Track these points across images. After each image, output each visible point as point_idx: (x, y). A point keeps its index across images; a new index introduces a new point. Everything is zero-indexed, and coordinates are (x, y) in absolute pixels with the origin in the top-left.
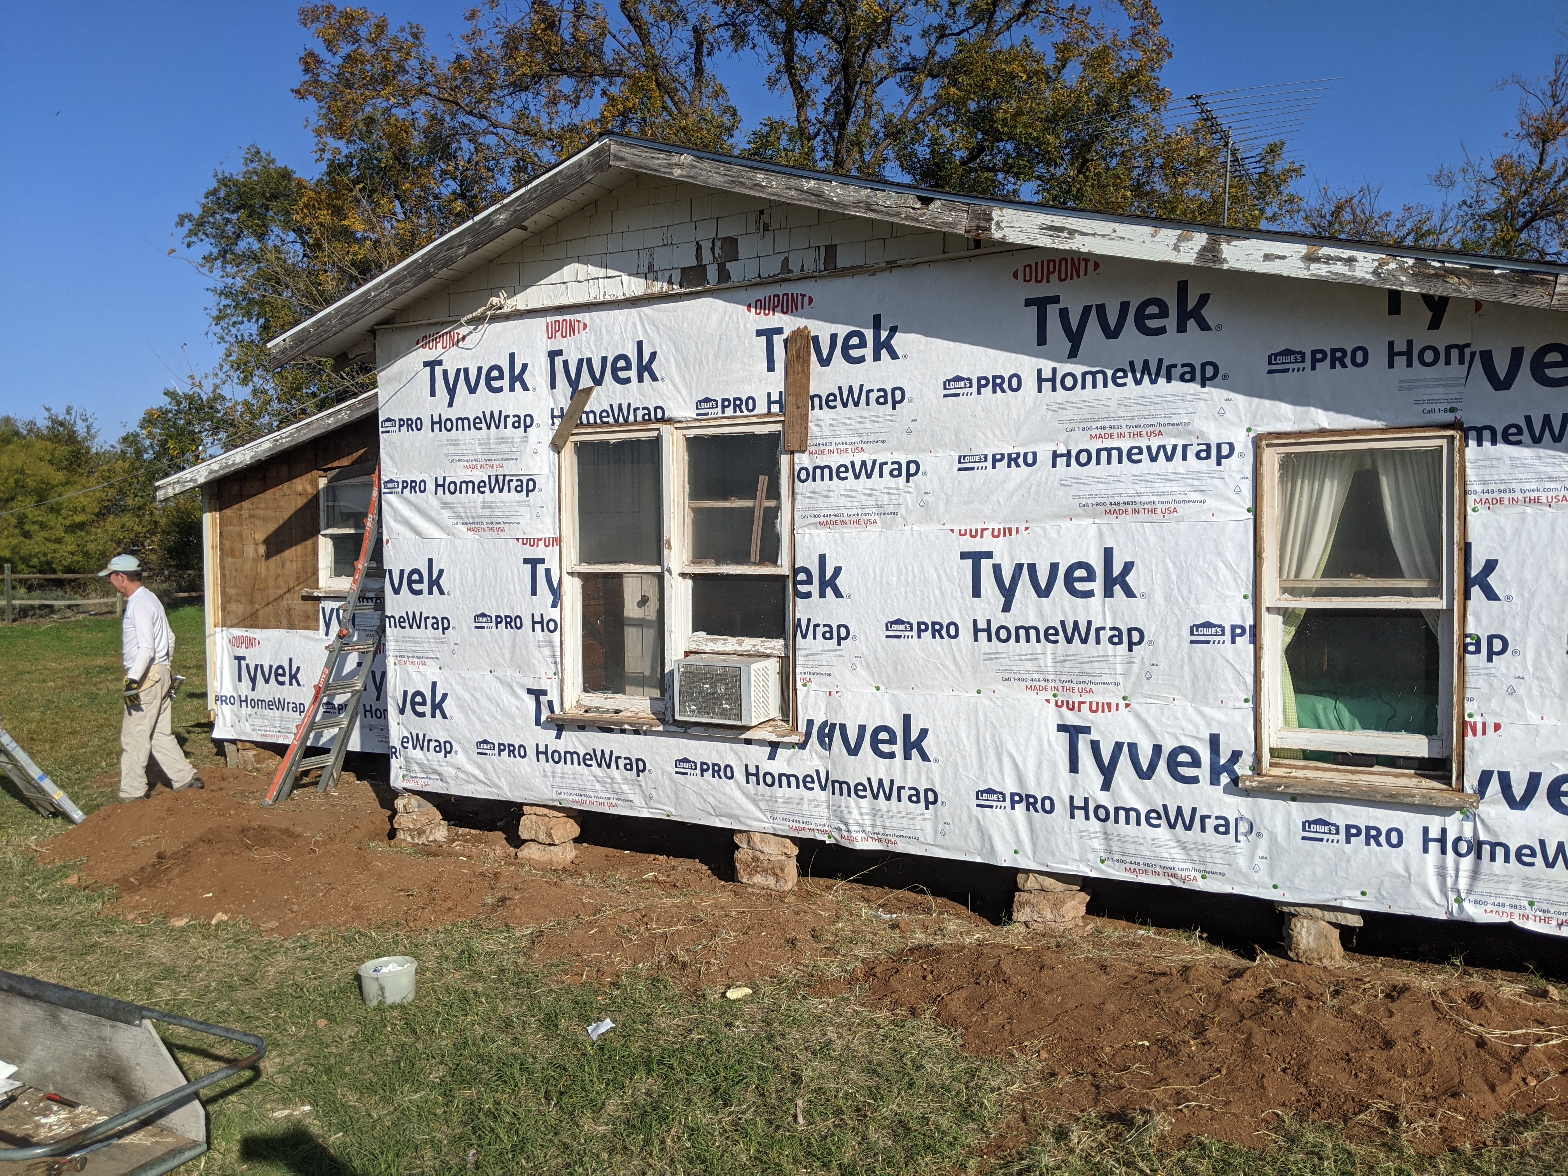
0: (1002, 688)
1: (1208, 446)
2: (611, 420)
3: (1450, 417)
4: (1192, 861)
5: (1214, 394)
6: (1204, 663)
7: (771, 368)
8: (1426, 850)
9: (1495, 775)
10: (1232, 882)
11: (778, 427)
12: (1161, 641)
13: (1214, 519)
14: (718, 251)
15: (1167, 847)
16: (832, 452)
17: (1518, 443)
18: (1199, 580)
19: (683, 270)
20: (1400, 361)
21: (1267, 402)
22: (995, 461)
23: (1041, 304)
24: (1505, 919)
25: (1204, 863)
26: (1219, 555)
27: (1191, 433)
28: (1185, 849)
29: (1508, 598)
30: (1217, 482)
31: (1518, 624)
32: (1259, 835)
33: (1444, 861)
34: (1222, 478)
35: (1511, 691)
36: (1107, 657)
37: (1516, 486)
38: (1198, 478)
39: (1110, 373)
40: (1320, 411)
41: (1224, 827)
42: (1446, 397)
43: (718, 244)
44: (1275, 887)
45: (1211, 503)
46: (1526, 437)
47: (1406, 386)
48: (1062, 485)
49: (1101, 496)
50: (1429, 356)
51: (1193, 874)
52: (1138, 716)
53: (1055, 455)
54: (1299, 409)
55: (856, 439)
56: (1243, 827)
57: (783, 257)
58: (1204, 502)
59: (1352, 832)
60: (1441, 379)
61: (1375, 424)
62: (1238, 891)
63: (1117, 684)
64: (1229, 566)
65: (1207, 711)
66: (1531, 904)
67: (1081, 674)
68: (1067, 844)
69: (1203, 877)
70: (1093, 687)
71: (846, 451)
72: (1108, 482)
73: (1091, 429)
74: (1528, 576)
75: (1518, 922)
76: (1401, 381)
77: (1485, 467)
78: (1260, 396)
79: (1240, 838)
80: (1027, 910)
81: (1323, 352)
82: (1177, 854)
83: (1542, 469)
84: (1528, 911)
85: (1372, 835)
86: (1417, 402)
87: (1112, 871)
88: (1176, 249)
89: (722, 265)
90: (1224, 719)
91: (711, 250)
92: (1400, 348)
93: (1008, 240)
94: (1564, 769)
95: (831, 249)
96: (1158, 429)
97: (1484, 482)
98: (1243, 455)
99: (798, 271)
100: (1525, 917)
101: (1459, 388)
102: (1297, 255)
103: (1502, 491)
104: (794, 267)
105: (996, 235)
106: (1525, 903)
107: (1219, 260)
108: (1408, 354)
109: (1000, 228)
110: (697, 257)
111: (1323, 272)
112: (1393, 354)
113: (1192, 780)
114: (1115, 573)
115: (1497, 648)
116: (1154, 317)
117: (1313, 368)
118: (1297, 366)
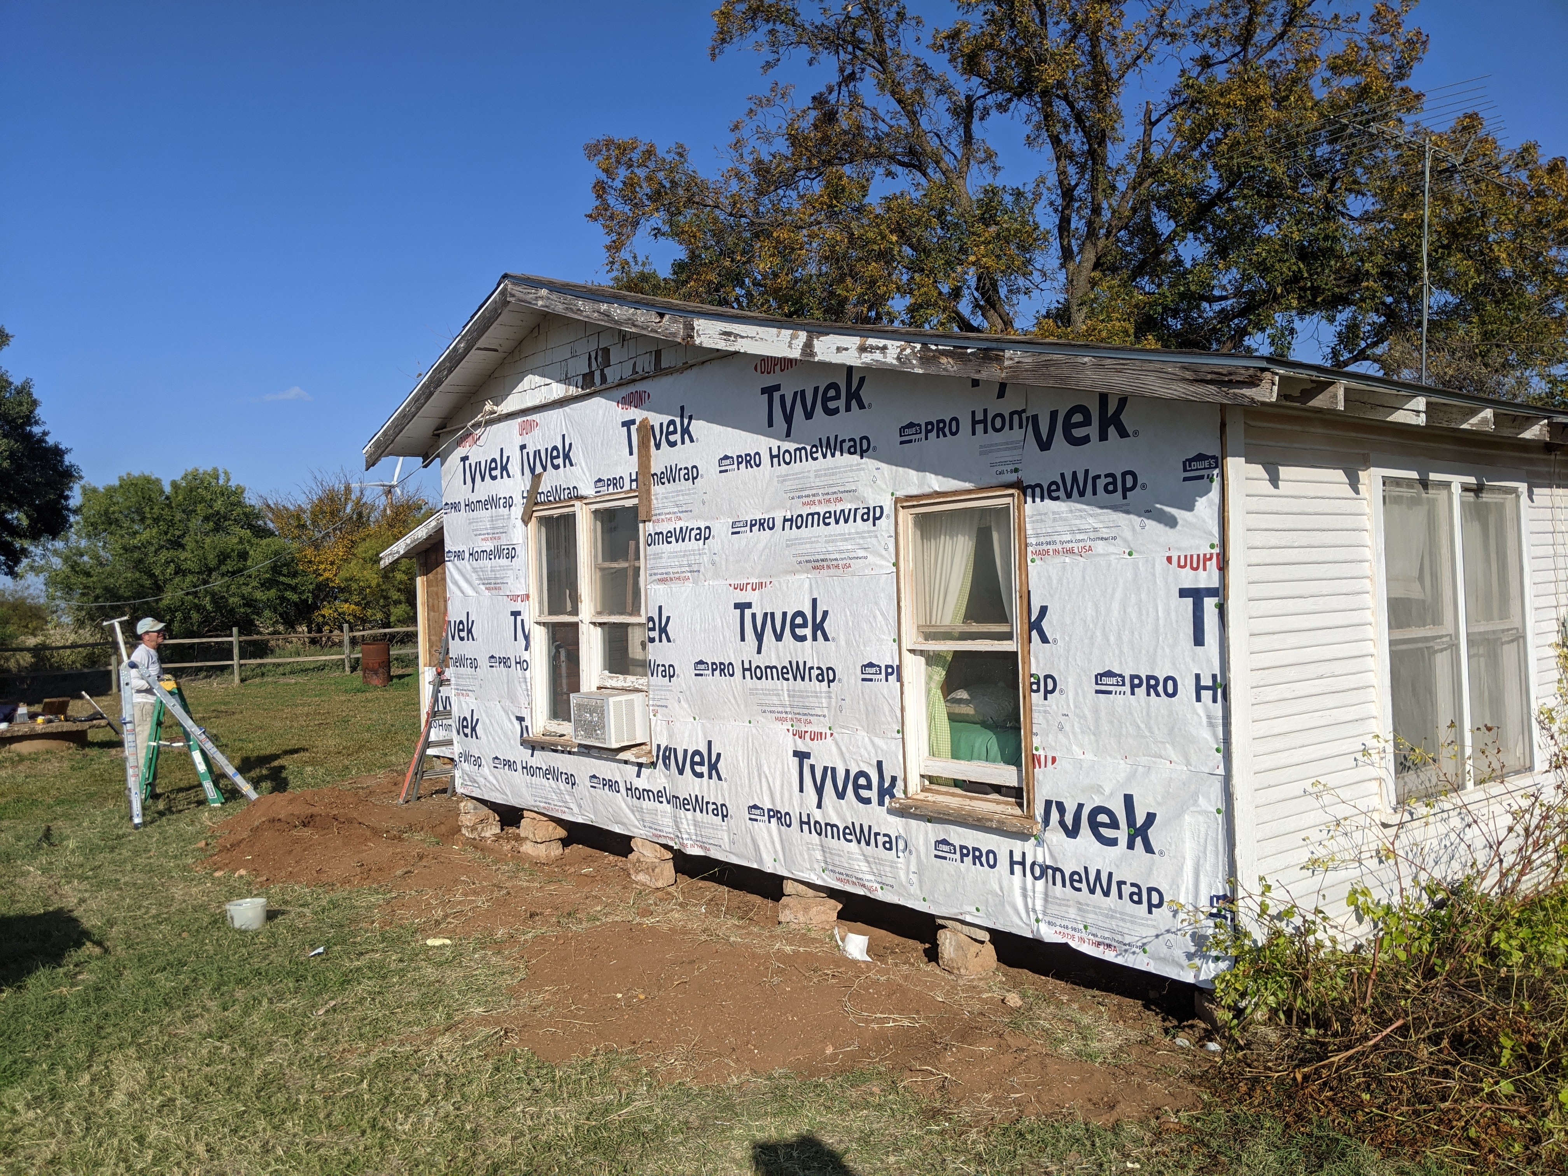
0: (761, 717)
1: (868, 509)
2: (551, 498)
3: (1013, 477)
4: (874, 874)
5: (869, 463)
6: (870, 698)
7: (631, 453)
8: (1012, 872)
9: (1054, 804)
10: (900, 894)
11: (635, 501)
12: (845, 680)
13: (873, 572)
14: (599, 359)
15: (858, 860)
16: (663, 520)
17: (1057, 499)
18: (865, 626)
19: (584, 375)
20: (980, 428)
21: (901, 469)
22: (752, 526)
23: (769, 391)
24: (1063, 941)
25: (880, 875)
26: (876, 604)
27: (858, 498)
28: (868, 862)
29: (1055, 641)
30: (874, 540)
31: (1062, 665)
32: (910, 852)
33: (1024, 883)
34: (876, 537)
35: (1061, 729)
36: (816, 692)
37: (1057, 538)
38: (863, 538)
39: (808, 448)
40: (933, 476)
41: (889, 845)
42: (1010, 459)
43: (600, 353)
44: (924, 900)
45: (871, 559)
46: (1061, 493)
47: (985, 451)
48: (787, 546)
49: (807, 554)
50: (998, 423)
51: (875, 885)
52: (837, 744)
53: (785, 520)
54: (921, 474)
55: (676, 510)
56: (901, 846)
57: (632, 361)
58: (866, 558)
59: (964, 852)
60: (1007, 443)
61: (968, 485)
62: (902, 902)
63: (824, 716)
64: (882, 614)
65: (876, 740)
66: (1086, 927)
67: (804, 707)
68: (801, 855)
69: (882, 888)
70: (812, 718)
71: (670, 519)
72: (812, 543)
73: (802, 497)
74: (1068, 621)
75: (1073, 944)
76: (981, 447)
77: (1037, 521)
78: (896, 465)
79: (900, 854)
80: (787, 912)
81: (931, 423)
82: (864, 867)
83: (1073, 522)
84: (1084, 935)
85: (976, 856)
86: (992, 465)
87: (829, 880)
88: (790, 346)
89: (602, 371)
90: (885, 747)
91: (596, 359)
92: (979, 416)
93: (704, 345)
94: (1098, 802)
95: (658, 354)
96: (840, 495)
97: (1037, 535)
98: (888, 517)
99: (641, 373)
100: (1082, 940)
101: (1019, 451)
102: (855, 347)
103: (1048, 543)
104: (639, 369)
105: (697, 342)
106: (1081, 927)
107: (812, 354)
108: (984, 421)
109: (699, 335)
110: (590, 365)
111: (868, 360)
112: (974, 423)
113: (867, 801)
114: (818, 620)
115: (1050, 688)
116: (833, 399)
117: (926, 439)
118: (917, 437)
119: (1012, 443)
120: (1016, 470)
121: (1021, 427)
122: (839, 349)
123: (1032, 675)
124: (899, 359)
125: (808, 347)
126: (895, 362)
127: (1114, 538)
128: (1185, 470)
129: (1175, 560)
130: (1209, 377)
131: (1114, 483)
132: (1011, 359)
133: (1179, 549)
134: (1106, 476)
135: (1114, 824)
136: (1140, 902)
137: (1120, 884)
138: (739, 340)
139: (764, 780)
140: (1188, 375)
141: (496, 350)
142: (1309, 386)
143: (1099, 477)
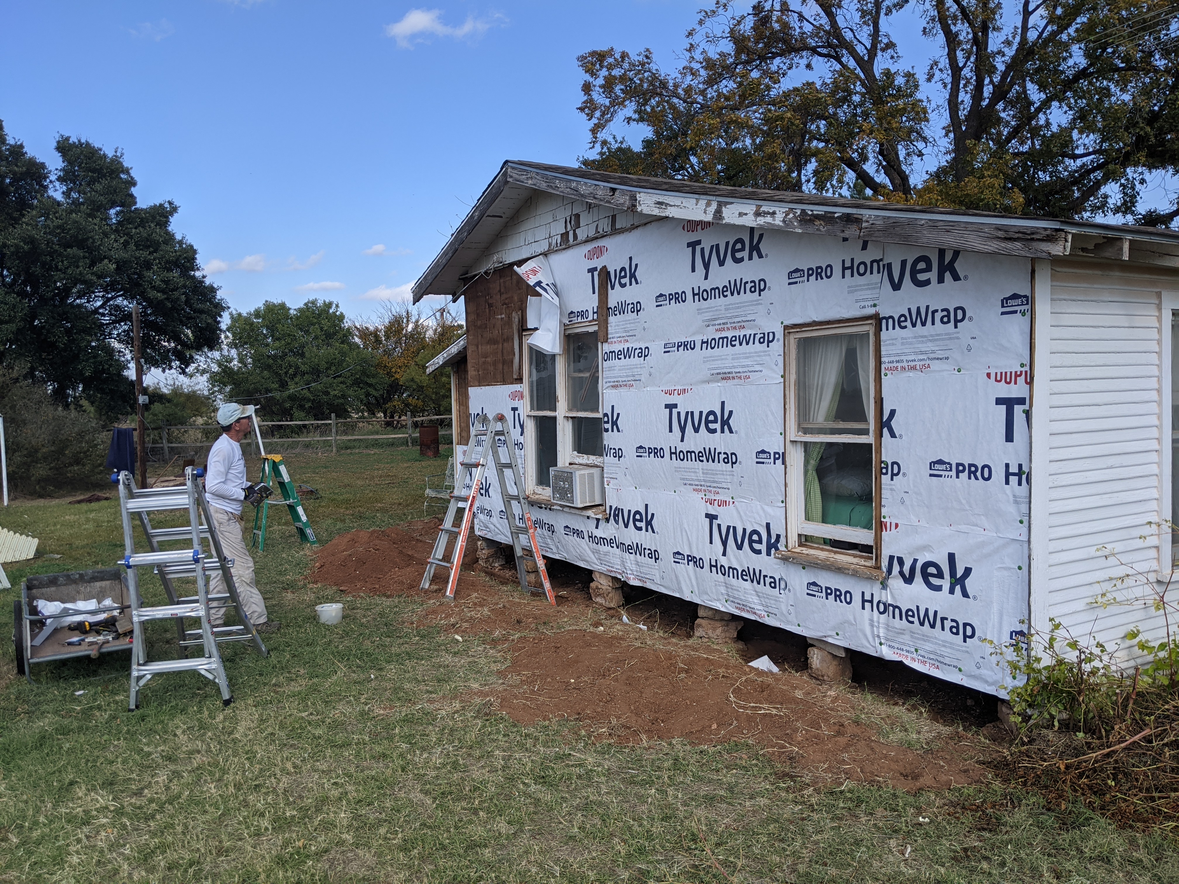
0: (683, 488)
3: (872, 311)
4: (763, 605)
5: (765, 300)
6: (762, 477)
7: (594, 293)
8: (863, 608)
9: (896, 559)
10: (781, 621)
11: (596, 328)
12: (744, 462)
13: (766, 382)
14: (573, 223)
15: (751, 594)
16: (615, 342)
17: (905, 328)
18: (759, 422)
19: (562, 234)
20: (848, 272)
22: (679, 346)
23: (693, 245)
24: (899, 659)
25: (768, 607)
26: (768, 405)
27: (756, 326)
28: (759, 596)
29: (901, 436)
30: (767, 358)
31: (905, 455)
32: (789, 590)
33: (872, 616)
34: (769, 355)
35: (903, 502)
36: (723, 471)
37: (904, 358)
38: (759, 356)
39: (721, 288)
40: (812, 309)
41: (774, 585)
42: (870, 296)
43: (573, 218)
44: (799, 625)
45: (765, 372)
46: (908, 324)
47: (852, 290)
48: (704, 362)
50: (862, 269)
51: (763, 613)
52: (737, 509)
53: (703, 343)
55: (624, 335)
56: (783, 585)
57: (595, 224)
58: (761, 371)
59: (829, 592)
60: (868, 285)
62: (783, 626)
63: (728, 489)
64: (773, 414)
65: (766, 508)
66: (916, 650)
67: (714, 482)
68: (711, 589)
69: (769, 616)
70: (719, 490)
71: (621, 342)
72: (722, 359)
73: (715, 325)
74: (911, 421)
75: (907, 662)
76: (849, 287)
77: (890, 344)
79: (782, 591)
80: (700, 629)
81: (812, 269)
82: (756, 600)
83: (916, 346)
84: (915, 656)
85: (838, 595)
86: (857, 301)
87: (730, 608)
88: (705, 212)
89: (574, 231)
90: (772, 513)
91: (570, 222)
92: (848, 264)
93: (644, 212)
94: (928, 557)
95: (614, 217)
96: (742, 324)
97: (889, 355)
98: (778, 340)
99: (601, 232)
100: (913, 659)
101: (878, 291)
102: (752, 212)
103: (898, 362)
104: (600, 230)
105: (639, 210)
106: (913, 650)
107: (721, 218)
108: (851, 268)
109: (640, 205)
110: (566, 227)
111: (762, 223)
112: (844, 269)
113: (759, 552)
114: (726, 417)
115: (895, 471)
116: (739, 250)
117: (808, 281)
118: (801, 279)
119: (872, 284)
120: (875, 305)
121: (879, 272)
122: (741, 215)
123: (882, 462)
124: (784, 221)
125: (718, 213)
126: (781, 224)
127: (947, 358)
128: (1003, 306)
129: (993, 376)
130: (1017, 235)
131: (948, 316)
132: (867, 222)
133: (997, 367)
134: (942, 310)
135: (940, 575)
136: (957, 633)
137: (943, 619)
138: (669, 208)
139: (684, 534)
140: (1000, 234)
141: (501, 217)
142: (1101, 241)
143: (937, 311)
